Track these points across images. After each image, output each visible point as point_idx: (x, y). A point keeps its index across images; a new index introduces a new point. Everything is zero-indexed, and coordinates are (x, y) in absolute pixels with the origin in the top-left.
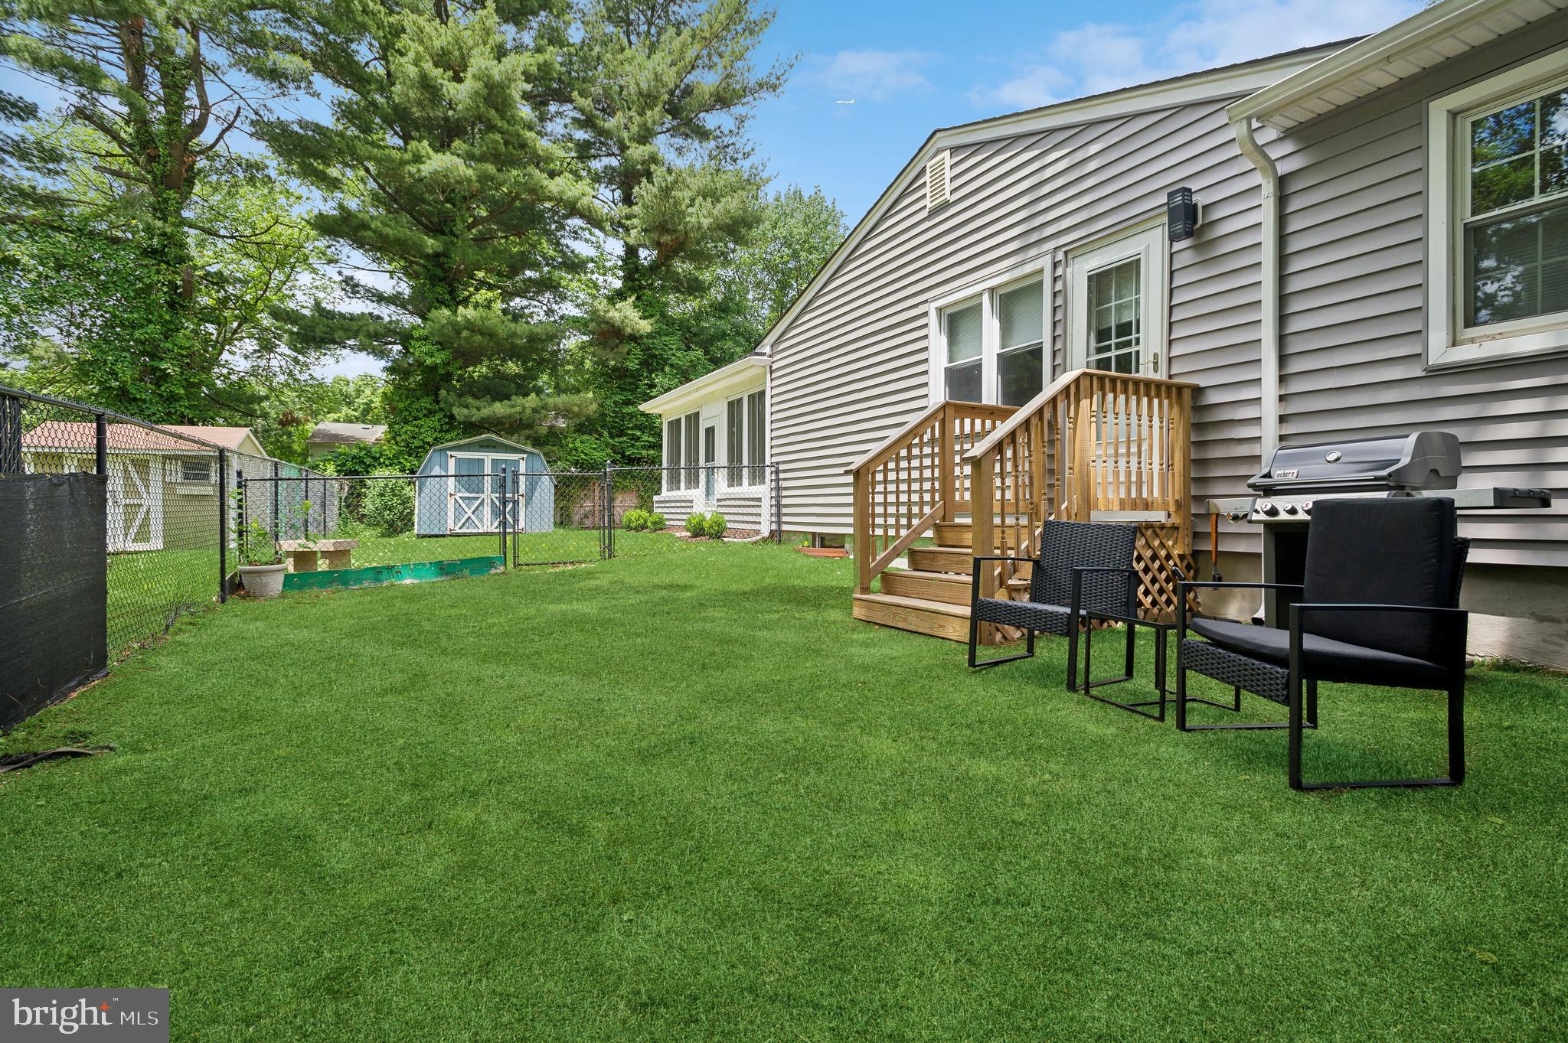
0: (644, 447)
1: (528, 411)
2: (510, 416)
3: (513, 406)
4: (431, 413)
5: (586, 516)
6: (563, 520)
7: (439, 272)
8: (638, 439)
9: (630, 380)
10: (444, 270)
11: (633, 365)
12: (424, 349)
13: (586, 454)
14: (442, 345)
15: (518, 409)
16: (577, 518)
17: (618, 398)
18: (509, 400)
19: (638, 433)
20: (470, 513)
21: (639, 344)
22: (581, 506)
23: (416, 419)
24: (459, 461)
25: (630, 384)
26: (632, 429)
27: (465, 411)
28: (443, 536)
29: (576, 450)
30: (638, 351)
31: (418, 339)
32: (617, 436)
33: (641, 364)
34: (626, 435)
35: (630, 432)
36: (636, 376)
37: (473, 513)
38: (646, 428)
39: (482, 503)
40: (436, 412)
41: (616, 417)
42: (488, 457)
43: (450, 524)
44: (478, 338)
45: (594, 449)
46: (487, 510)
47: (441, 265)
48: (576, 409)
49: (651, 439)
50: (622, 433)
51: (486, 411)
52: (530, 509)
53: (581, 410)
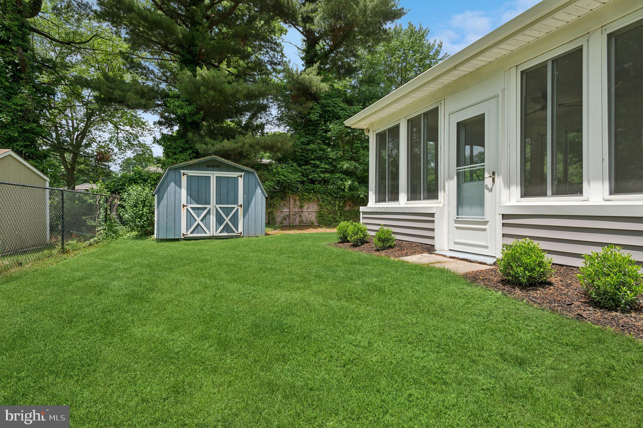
0: (322, 172)
1: (247, 146)
2: (234, 150)
3: (236, 143)
4: (184, 150)
5: (285, 219)
6: (270, 222)
7: (190, 57)
8: (318, 167)
9: (312, 127)
10: (194, 56)
11: (314, 117)
12: (176, 103)
13: (285, 176)
14: (190, 102)
15: (240, 144)
16: (278, 220)
17: (304, 139)
18: (234, 139)
19: (318, 163)
20: (199, 220)
21: (318, 103)
22: (281, 212)
23: (175, 154)
24: (190, 178)
25: (313, 130)
26: (314, 160)
27: (204, 146)
28: (178, 240)
29: (278, 174)
30: (317, 107)
31: (173, 97)
32: (304, 165)
33: (320, 117)
34: (310, 164)
35: (312, 162)
36: (316, 124)
37: (202, 220)
38: (323, 159)
39: (209, 212)
40: (187, 149)
41: (303, 153)
42: (213, 175)
43: (184, 231)
44: (212, 93)
45: (290, 173)
46: (213, 219)
47: (190, 52)
48: (279, 144)
49: (326, 166)
50: (307, 163)
51: (218, 146)
52: (247, 217)
53: (282, 145)
